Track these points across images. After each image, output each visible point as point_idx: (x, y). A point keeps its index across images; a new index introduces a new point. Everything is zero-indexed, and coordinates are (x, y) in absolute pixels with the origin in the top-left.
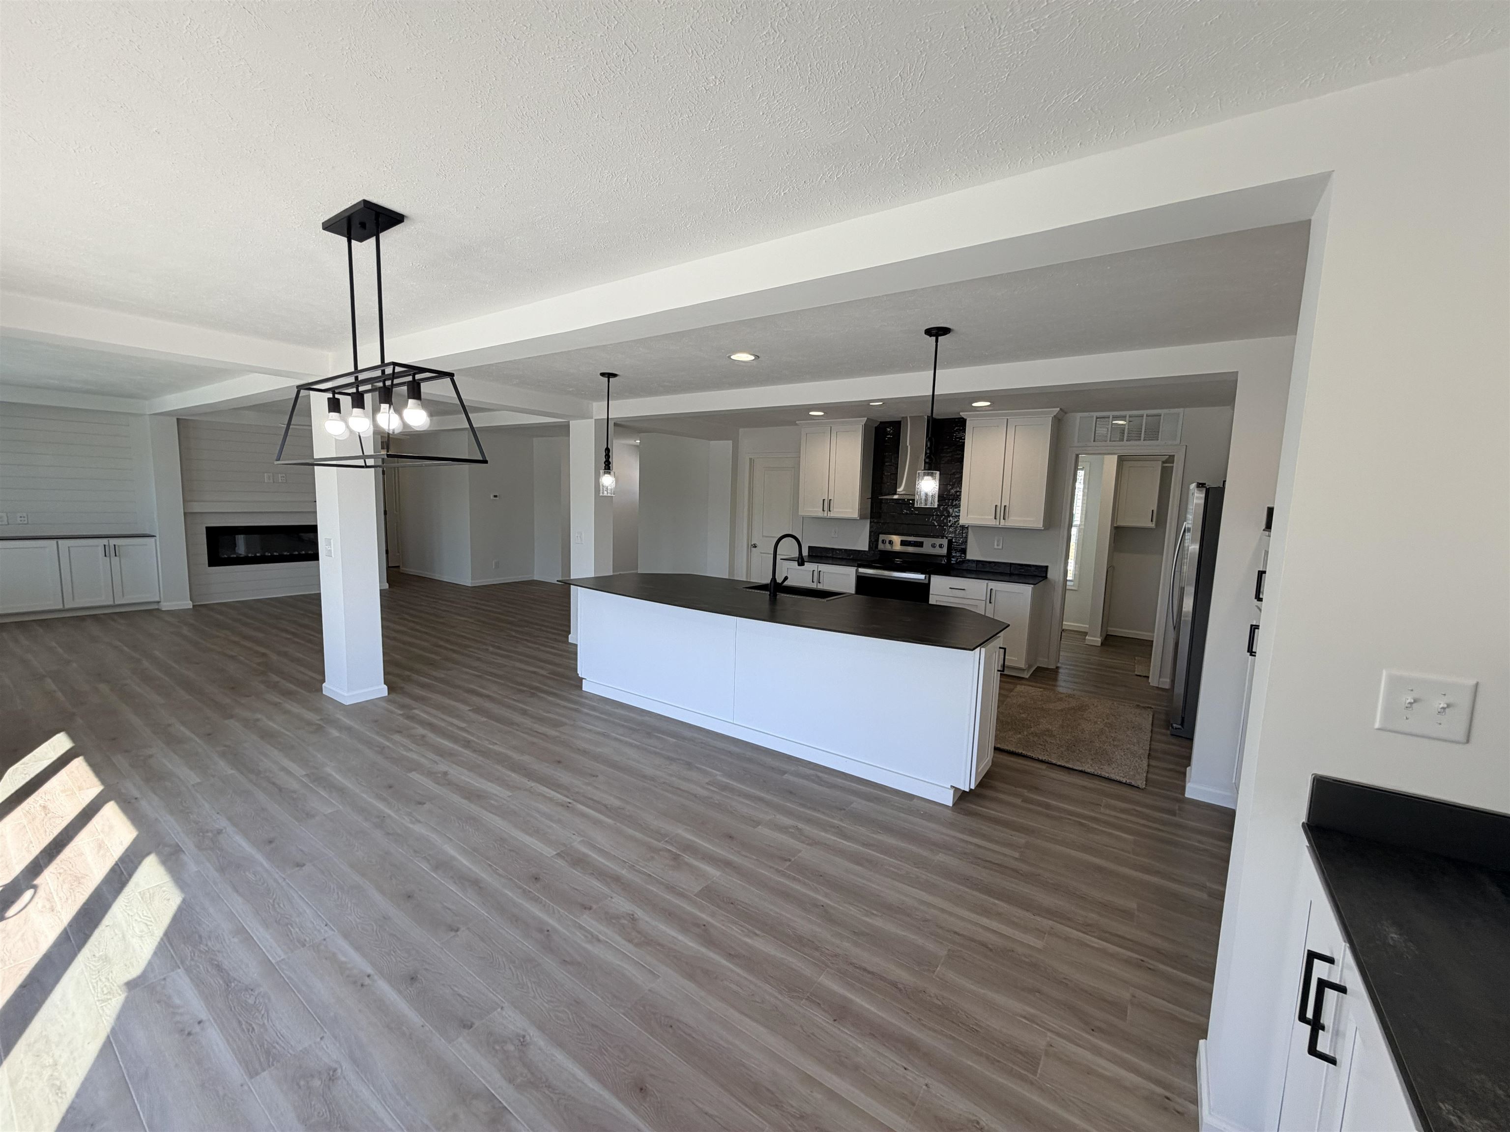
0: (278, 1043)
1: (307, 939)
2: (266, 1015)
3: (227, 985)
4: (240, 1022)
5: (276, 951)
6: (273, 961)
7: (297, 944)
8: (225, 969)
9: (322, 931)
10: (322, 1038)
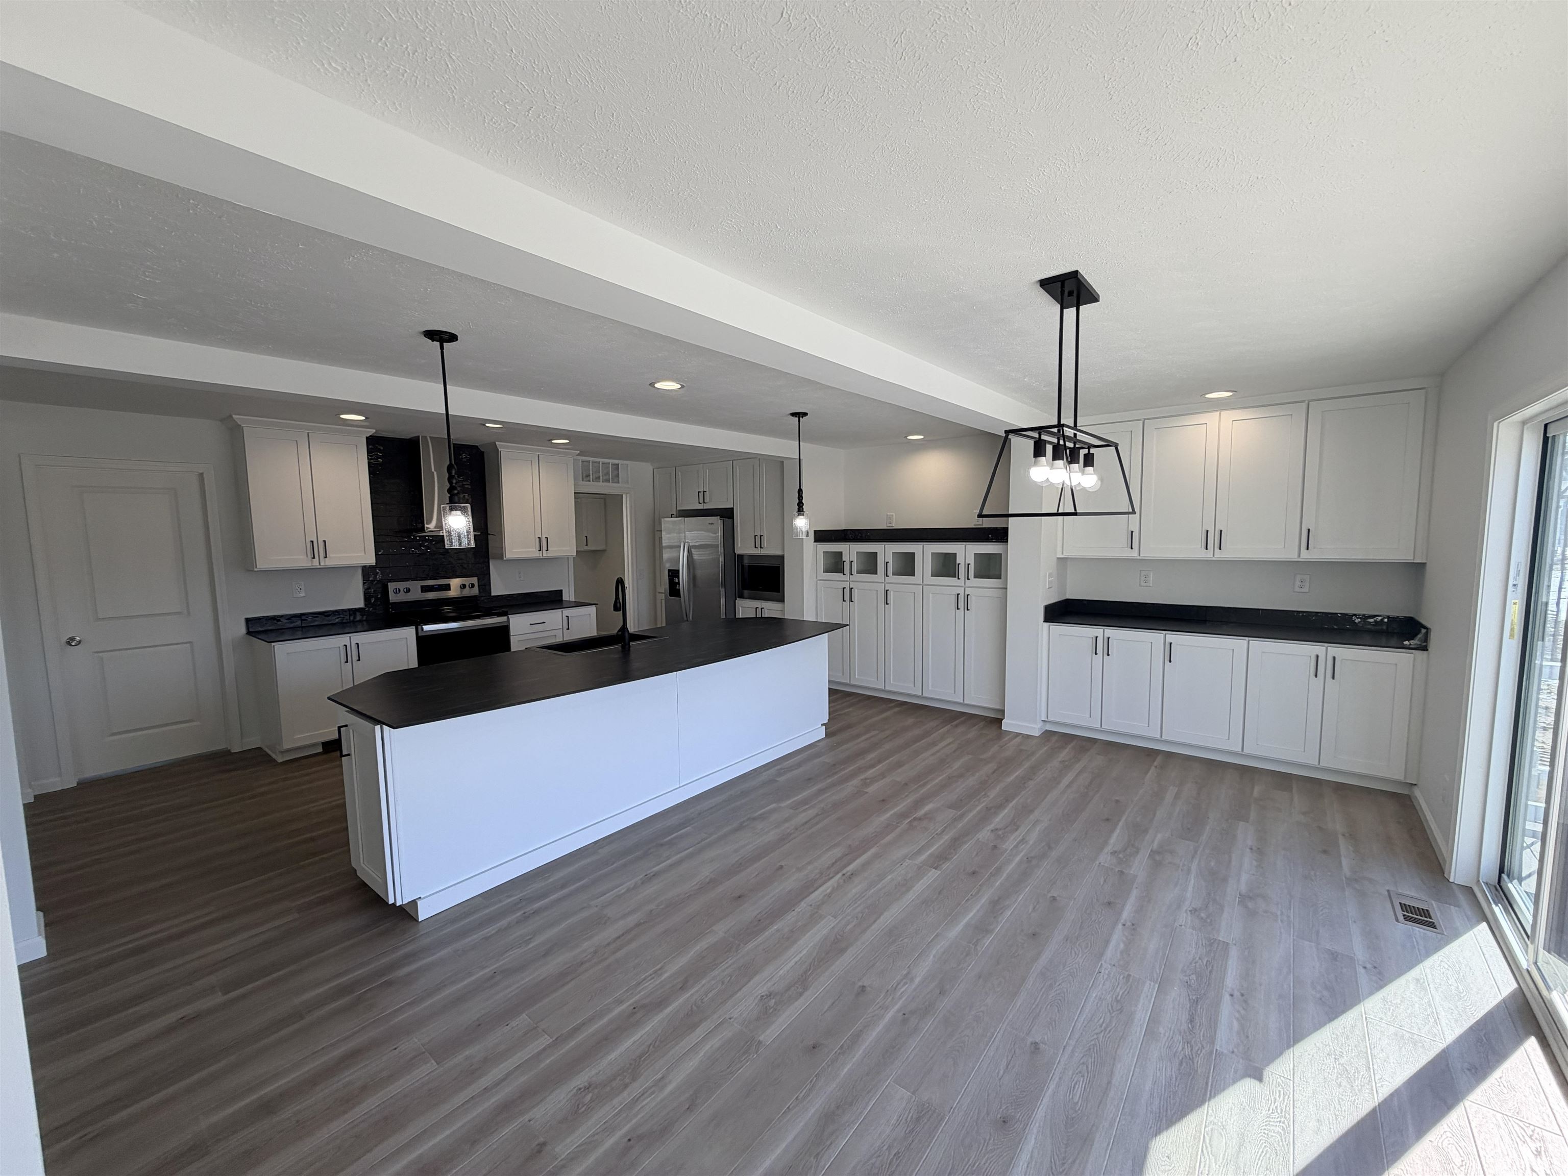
0: (1202, 945)
1: (1122, 977)
2: (1194, 962)
3: (1197, 1001)
4: (1211, 972)
5: (1149, 990)
6: (1157, 986)
7: (1131, 980)
8: (1189, 1014)
9: (1107, 972)
10: (1181, 926)
